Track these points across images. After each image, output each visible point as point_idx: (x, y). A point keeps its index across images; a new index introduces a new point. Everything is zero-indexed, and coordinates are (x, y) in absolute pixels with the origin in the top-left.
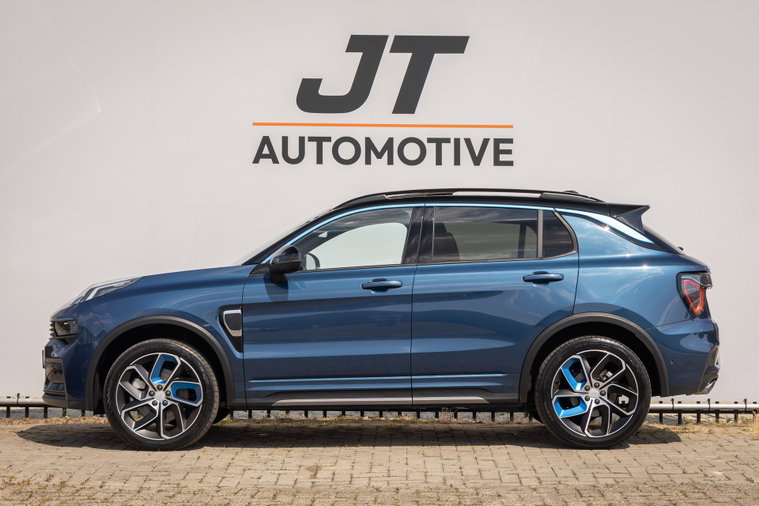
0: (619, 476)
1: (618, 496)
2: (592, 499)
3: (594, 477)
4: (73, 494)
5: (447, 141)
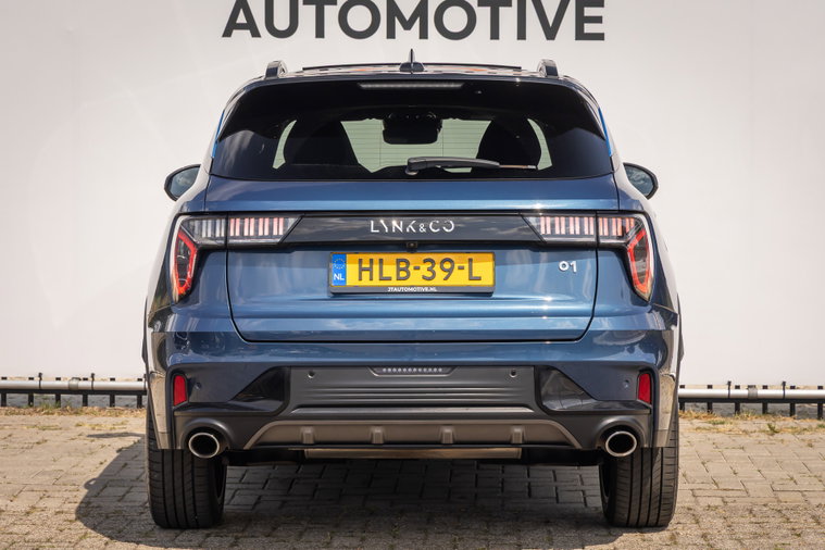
0: (730, 493)
1: (719, 523)
3: (694, 495)
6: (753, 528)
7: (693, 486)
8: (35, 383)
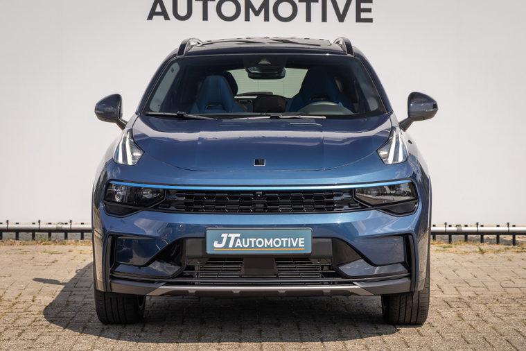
0: (478, 289)
1: (482, 307)
2: (460, 309)
3: (457, 290)
4: (11, 307)
6: (503, 310)
7: (455, 285)
8: (36, 226)
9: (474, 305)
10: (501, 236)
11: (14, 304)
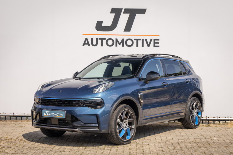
0: (186, 139)
1: (184, 145)
2: (176, 146)
3: (178, 139)
4: (23, 142)
5: (140, 40)
6: (191, 146)
7: (178, 137)
9: (181, 145)
10: (204, 121)
11: (25, 141)
